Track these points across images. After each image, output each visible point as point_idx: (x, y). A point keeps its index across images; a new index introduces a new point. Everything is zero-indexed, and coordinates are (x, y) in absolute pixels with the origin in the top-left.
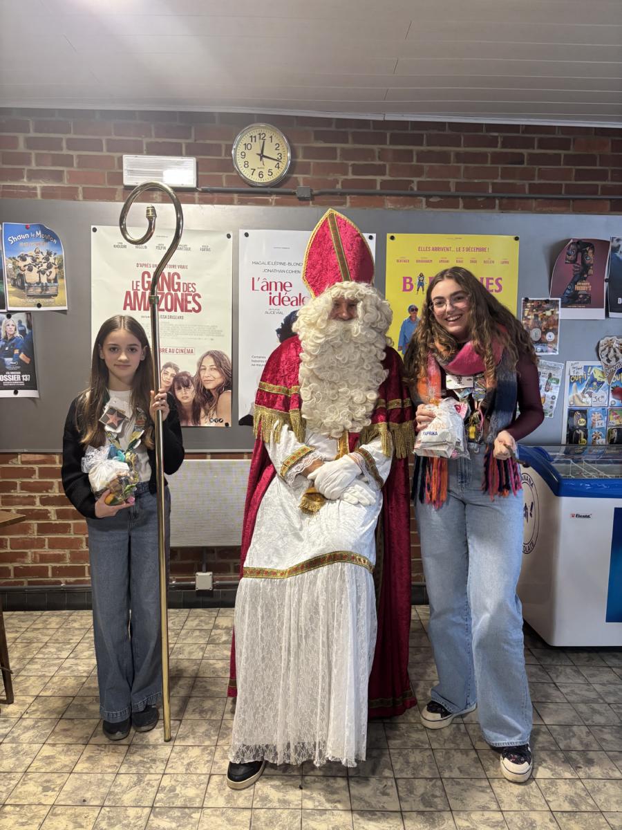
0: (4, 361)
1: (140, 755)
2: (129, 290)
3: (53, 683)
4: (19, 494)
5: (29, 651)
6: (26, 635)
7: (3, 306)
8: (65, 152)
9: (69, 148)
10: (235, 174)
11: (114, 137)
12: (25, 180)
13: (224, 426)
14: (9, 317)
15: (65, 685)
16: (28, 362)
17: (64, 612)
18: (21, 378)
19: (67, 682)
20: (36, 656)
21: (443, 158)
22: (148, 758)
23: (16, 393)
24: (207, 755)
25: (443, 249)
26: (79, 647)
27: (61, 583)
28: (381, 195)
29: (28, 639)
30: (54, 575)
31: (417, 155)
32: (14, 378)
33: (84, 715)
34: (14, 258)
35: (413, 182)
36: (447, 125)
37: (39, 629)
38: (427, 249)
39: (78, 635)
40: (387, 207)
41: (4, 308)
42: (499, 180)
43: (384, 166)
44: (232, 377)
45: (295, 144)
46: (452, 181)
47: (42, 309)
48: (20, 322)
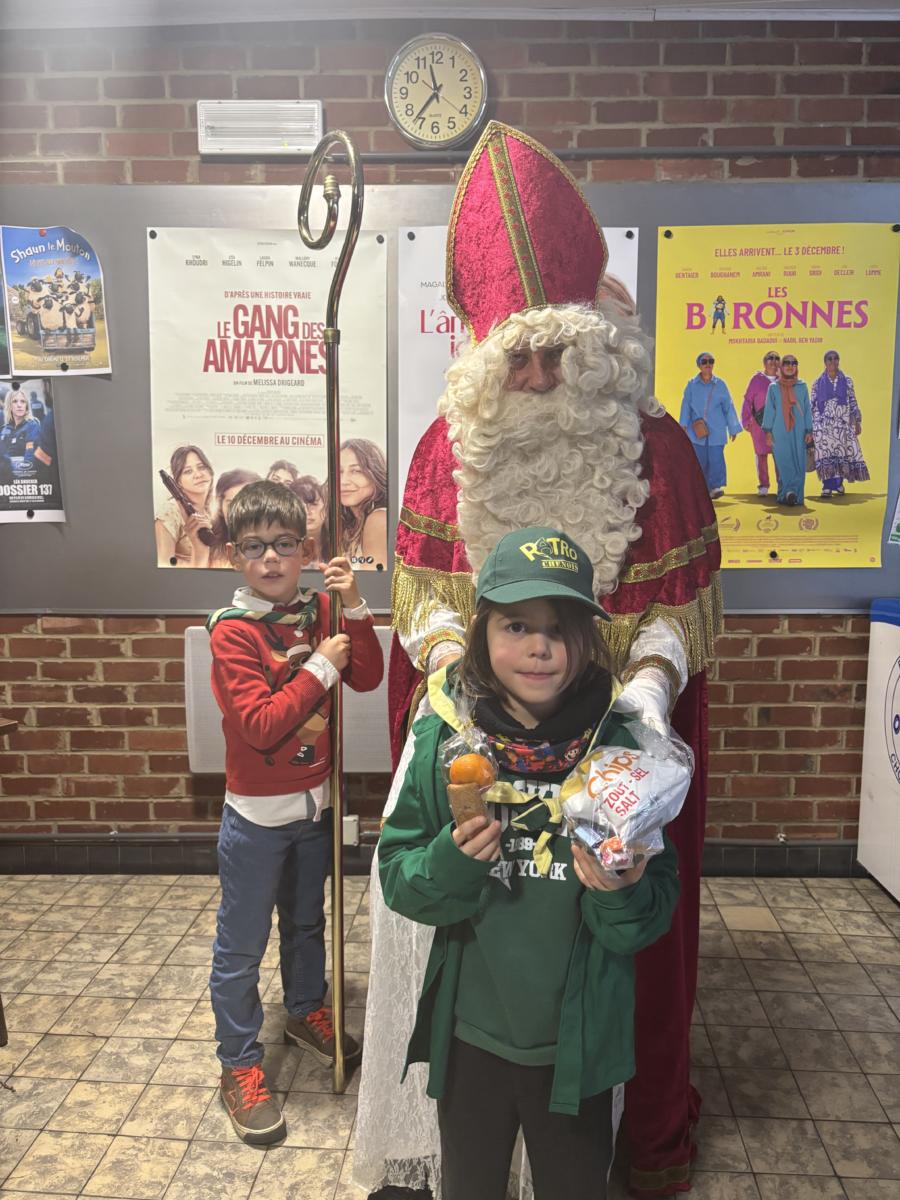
0: (9, 461)
1: (206, 1163)
2: (211, 338)
3: (77, 1010)
4: (41, 683)
5: (47, 947)
6: (46, 918)
7: (6, 371)
8: (103, 101)
9: (109, 94)
10: (392, 129)
11: (182, 72)
12: (38, 152)
13: (376, 569)
14: (16, 387)
15: (96, 1014)
16: (48, 463)
17: (116, 877)
18: (39, 490)
19: (99, 1009)
20: (57, 958)
21: (763, 84)
22: (221, 1170)
23: (30, 515)
24: (327, 1170)
25: (759, 252)
26: (131, 942)
27: (109, 829)
28: (648, 156)
29: (48, 925)
30: (99, 817)
31: (714, 79)
32: (27, 489)
33: (119, 1075)
34: (22, 287)
35: (705, 131)
36: (769, 25)
37: (69, 907)
38: (731, 253)
39: (132, 920)
40: (658, 180)
41: (8, 373)
42: (864, 124)
43: (654, 104)
44: (387, 486)
45: (495, 71)
46: (779, 127)
47: (70, 372)
48: (34, 395)
